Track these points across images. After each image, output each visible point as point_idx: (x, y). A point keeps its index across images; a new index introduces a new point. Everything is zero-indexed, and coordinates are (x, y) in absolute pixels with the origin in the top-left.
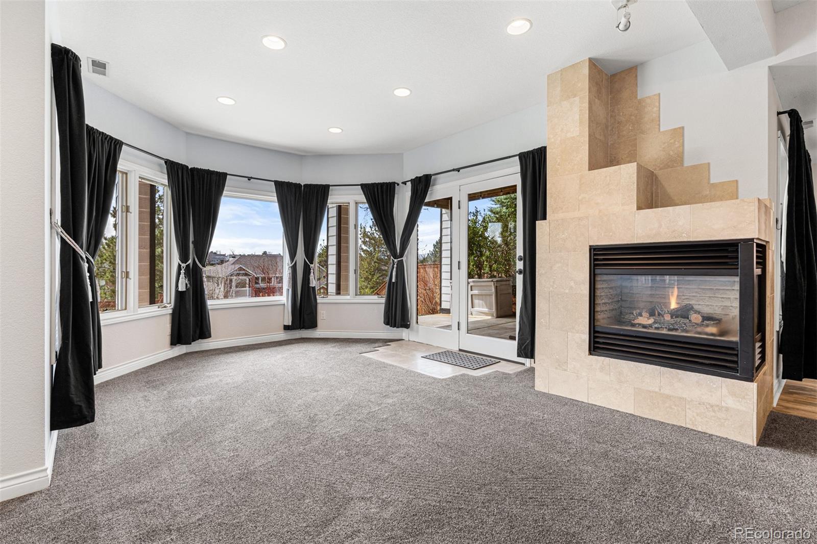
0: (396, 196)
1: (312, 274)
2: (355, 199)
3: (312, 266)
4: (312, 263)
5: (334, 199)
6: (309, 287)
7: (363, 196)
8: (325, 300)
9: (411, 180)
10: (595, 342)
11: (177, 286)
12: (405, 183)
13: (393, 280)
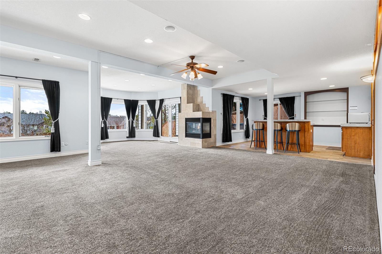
0: (156, 103)
1: (134, 123)
2: (145, 104)
3: (134, 121)
4: (134, 120)
5: (140, 104)
6: (133, 127)
7: (147, 103)
8: (137, 130)
9: (160, 100)
10: (186, 135)
11: (101, 126)
12: (158, 100)
13: (155, 125)
